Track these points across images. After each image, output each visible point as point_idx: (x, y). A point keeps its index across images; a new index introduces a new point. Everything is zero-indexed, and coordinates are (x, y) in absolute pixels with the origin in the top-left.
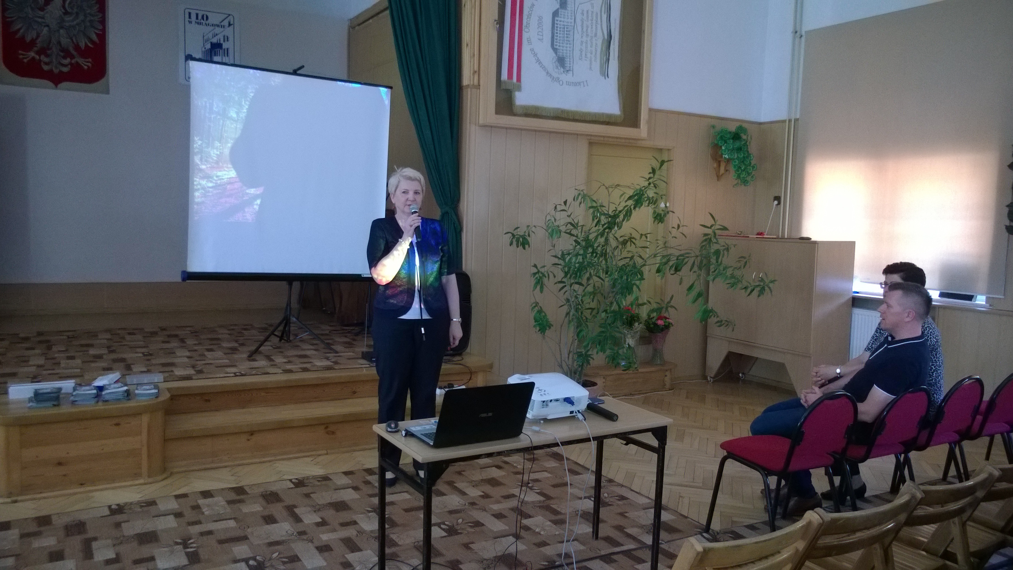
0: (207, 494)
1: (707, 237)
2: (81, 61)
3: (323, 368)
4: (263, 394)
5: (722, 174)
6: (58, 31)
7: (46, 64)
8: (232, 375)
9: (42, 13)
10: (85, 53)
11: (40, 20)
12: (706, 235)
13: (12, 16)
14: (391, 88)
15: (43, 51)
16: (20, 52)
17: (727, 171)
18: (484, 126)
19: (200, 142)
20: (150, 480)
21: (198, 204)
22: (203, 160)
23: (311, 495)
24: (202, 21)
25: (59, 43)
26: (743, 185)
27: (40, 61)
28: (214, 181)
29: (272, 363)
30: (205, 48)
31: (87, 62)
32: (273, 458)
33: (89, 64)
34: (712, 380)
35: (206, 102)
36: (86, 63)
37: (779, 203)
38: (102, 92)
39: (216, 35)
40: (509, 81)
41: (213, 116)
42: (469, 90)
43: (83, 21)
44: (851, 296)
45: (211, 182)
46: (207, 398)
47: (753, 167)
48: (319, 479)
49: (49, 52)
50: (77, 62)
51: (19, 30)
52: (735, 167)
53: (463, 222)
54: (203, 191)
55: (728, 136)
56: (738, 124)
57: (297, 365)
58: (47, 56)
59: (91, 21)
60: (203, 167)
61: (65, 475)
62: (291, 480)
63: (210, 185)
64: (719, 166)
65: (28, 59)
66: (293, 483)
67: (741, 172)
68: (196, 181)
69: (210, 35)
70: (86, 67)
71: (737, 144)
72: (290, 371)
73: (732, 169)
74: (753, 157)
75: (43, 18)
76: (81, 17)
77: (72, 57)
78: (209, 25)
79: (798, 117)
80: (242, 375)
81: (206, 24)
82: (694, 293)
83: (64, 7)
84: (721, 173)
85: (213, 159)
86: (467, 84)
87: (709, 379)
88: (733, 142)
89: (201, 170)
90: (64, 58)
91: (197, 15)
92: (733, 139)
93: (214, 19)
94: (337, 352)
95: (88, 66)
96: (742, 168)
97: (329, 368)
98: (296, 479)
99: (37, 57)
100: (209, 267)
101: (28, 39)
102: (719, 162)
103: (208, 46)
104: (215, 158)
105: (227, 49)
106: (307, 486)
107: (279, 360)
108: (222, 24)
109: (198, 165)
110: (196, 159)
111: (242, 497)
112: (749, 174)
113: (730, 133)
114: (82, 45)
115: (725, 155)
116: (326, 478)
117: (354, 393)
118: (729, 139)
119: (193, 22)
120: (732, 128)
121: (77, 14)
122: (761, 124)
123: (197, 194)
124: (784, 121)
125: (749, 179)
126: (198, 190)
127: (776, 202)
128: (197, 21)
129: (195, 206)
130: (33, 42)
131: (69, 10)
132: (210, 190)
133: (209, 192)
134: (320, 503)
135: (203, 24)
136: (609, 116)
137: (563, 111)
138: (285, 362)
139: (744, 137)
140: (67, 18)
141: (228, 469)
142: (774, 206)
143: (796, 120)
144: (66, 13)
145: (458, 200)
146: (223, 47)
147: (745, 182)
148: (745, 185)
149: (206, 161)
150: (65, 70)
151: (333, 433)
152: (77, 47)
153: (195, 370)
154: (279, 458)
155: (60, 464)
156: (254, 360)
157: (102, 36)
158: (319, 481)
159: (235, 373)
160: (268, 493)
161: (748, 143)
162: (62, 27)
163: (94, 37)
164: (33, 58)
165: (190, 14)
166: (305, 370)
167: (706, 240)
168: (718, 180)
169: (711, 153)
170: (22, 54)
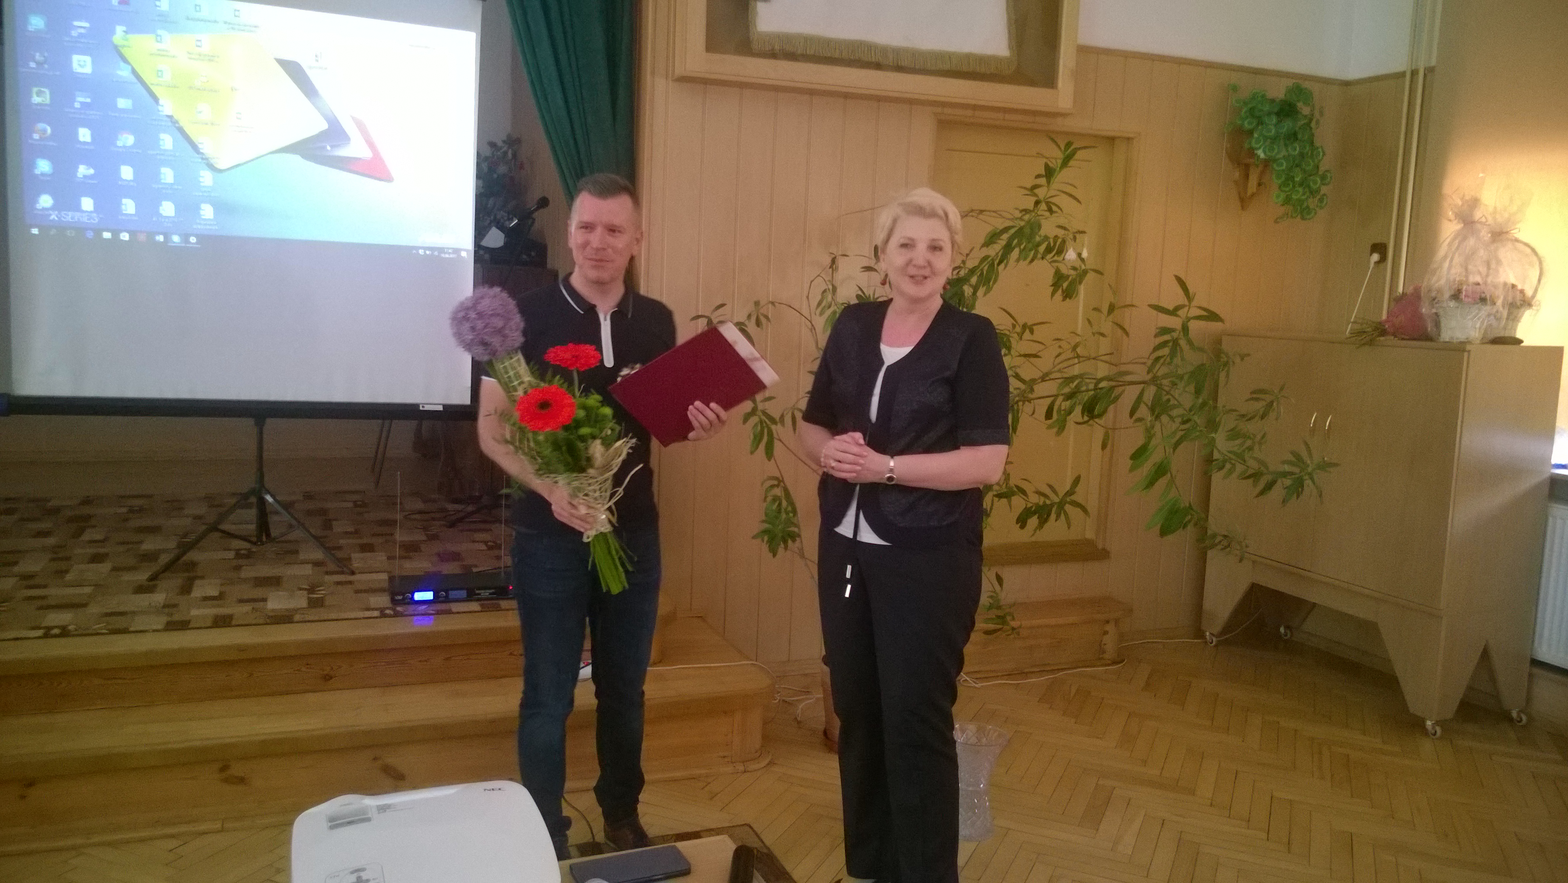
1: (1167, 337)
3: (272, 617)
5: (1253, 195)
12: (1164, 331)
17: (1262, 186)
18: (684, 79)
26: (1299, 218)
29: (178, 599)
34: (1214, 639)
37: (1383, 259)
44: (1546, 475)
47: (1323, 178)
52: (1278, 177)
55: (1267, 108)
56: (1290, 83)
57: (222, 606)
64: (1247, 176)
67: (1294, 187)
71: (1287, 125)
72: (183, 625)
73: (1274, 182)
74: (1324, 154)
79: (1433, 63)
82: (1147, 468)
84: (1249, 192)
87: (1208, 637)
88: (1279, 122)
92: (1278, 114)
94: (354, 571)
96: (1297, 179)
97: (283, 619)
102: (1247, 166)
107: (204, 590)
112: (1313, 193)
113: (1273, 101)
115: (1260, 150)
118: (1269, 114)
120: (1278, 91)
122: (1347, 84)
124: (1402, 75)
125: (1312, 203)
127: (1375, 257)
136: (982, 59)
137: (872, 47)
138: (205, 599)
139: (1306, 111)
142: (1372, 265)
143: (1429, 71)
147: (1304, 212)
148: (1303, 218)
151: (241, 780)
161: (1313, 125)
166: (223, 622)
167: (1164, 344)
168: (1243, 208)
169: (1227, 148)
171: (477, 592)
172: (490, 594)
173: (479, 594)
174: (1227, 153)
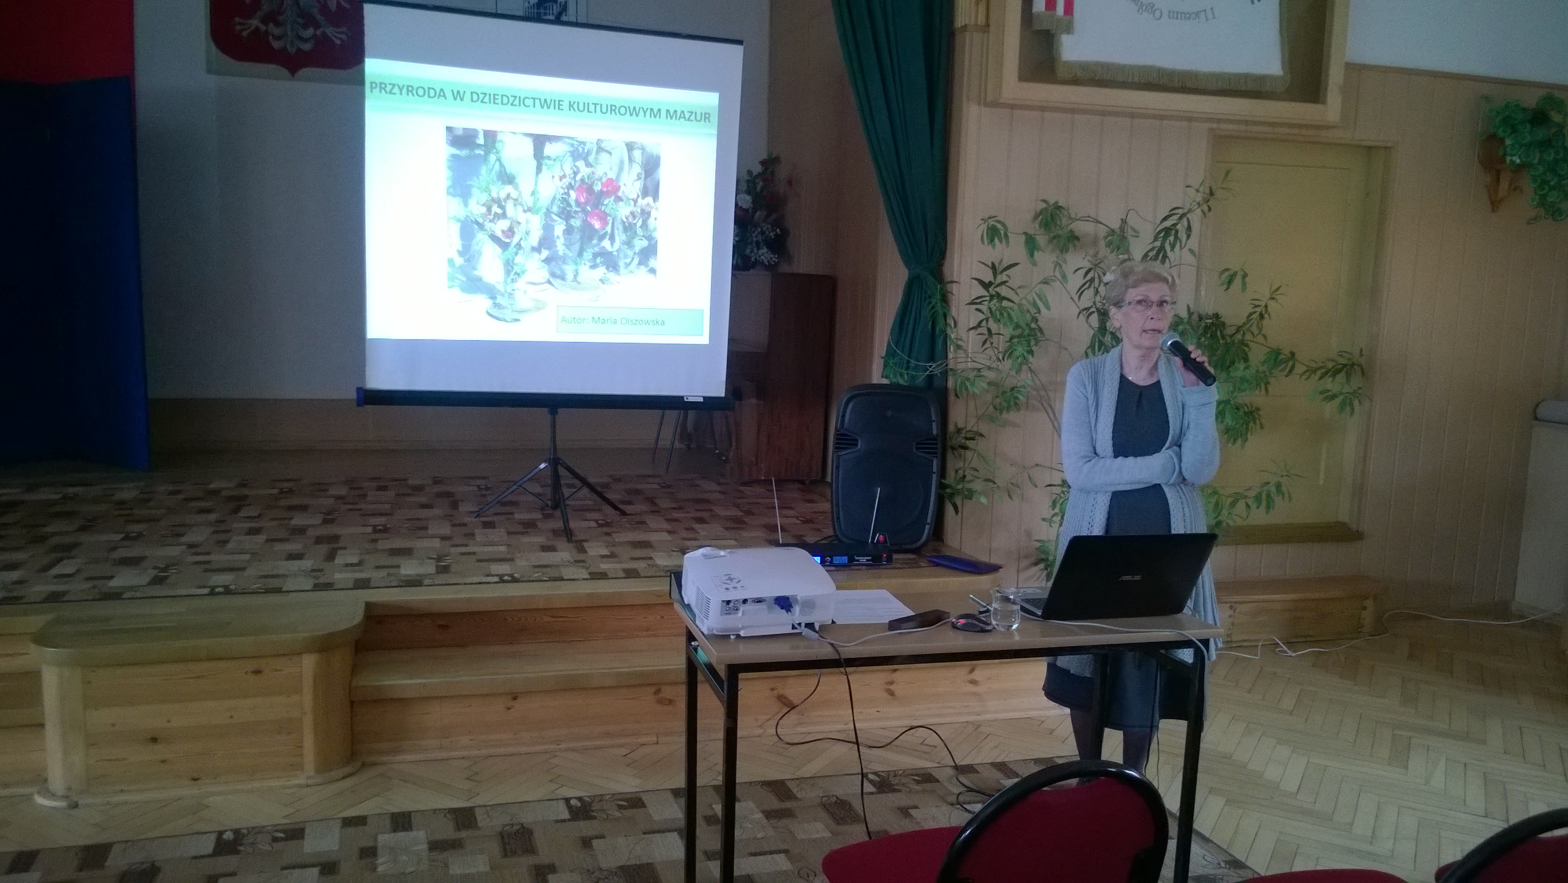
0: (402, 821)
5: (1504, 197)
7: (278, 38)
10: (336, 17)
16: (237, 19)
17: (1515, 189)
18: (997, 106)
25: (297, 2)
26: (1550, 220)
27: (267, 32)
29: (581, 557)
31: (342, 33)
33: (344, 37)
36: (337, 35)
40: (1049, 13)
42: (968, 35)
46: (443, 623)
49: (281, 18)
50: (324, 34)
52: (1534, 181)
55: (1521, 116)
56: (1542, 92)
57: (621, 562)
58: (278, 24)
61: (163, 761)
64: (1498, 180)
65: (249, 31)
66: (570, 808)
67: (1549, 191)
70: (338, 42)
71: (1541, 134)
72: (602, 576)
73: (1528, 184)
77: (317, 26)
84: (1500, 196)
86: (963, 24)
88: (1532, 129)
90: (305, 27)
92: (1531, 122)
95: (340, 39)
96: (1552, 183)
99: (263, 28)
102: (1498, 172)
106: (595, 817)
113: (1524, 110)
114: (332, 5)
115: (1512, 155)
118: (1522, 123)
120: (1531, 100)
125: (1565, 205)
130: (256, 2)
136: (1258, 79)
137: (1160, 71)
138: (603, 557)
139: (1556, 117)
145: (944, 255)
147: (1556, 212)
148: (1554, 220)
150: (307, 47)
151: (671, 702)
152: (324, 9)
153: (438, 567)
155: (154, 740)
156: (551, 549)
159: (501, 576)
160: (515, 828)
161: (1565, 131)
164: (257, 28)
166: (631, 574)
168: (1493, 211)
169: (1478, 155)
170: (240, 24)
174: (1478, 157)
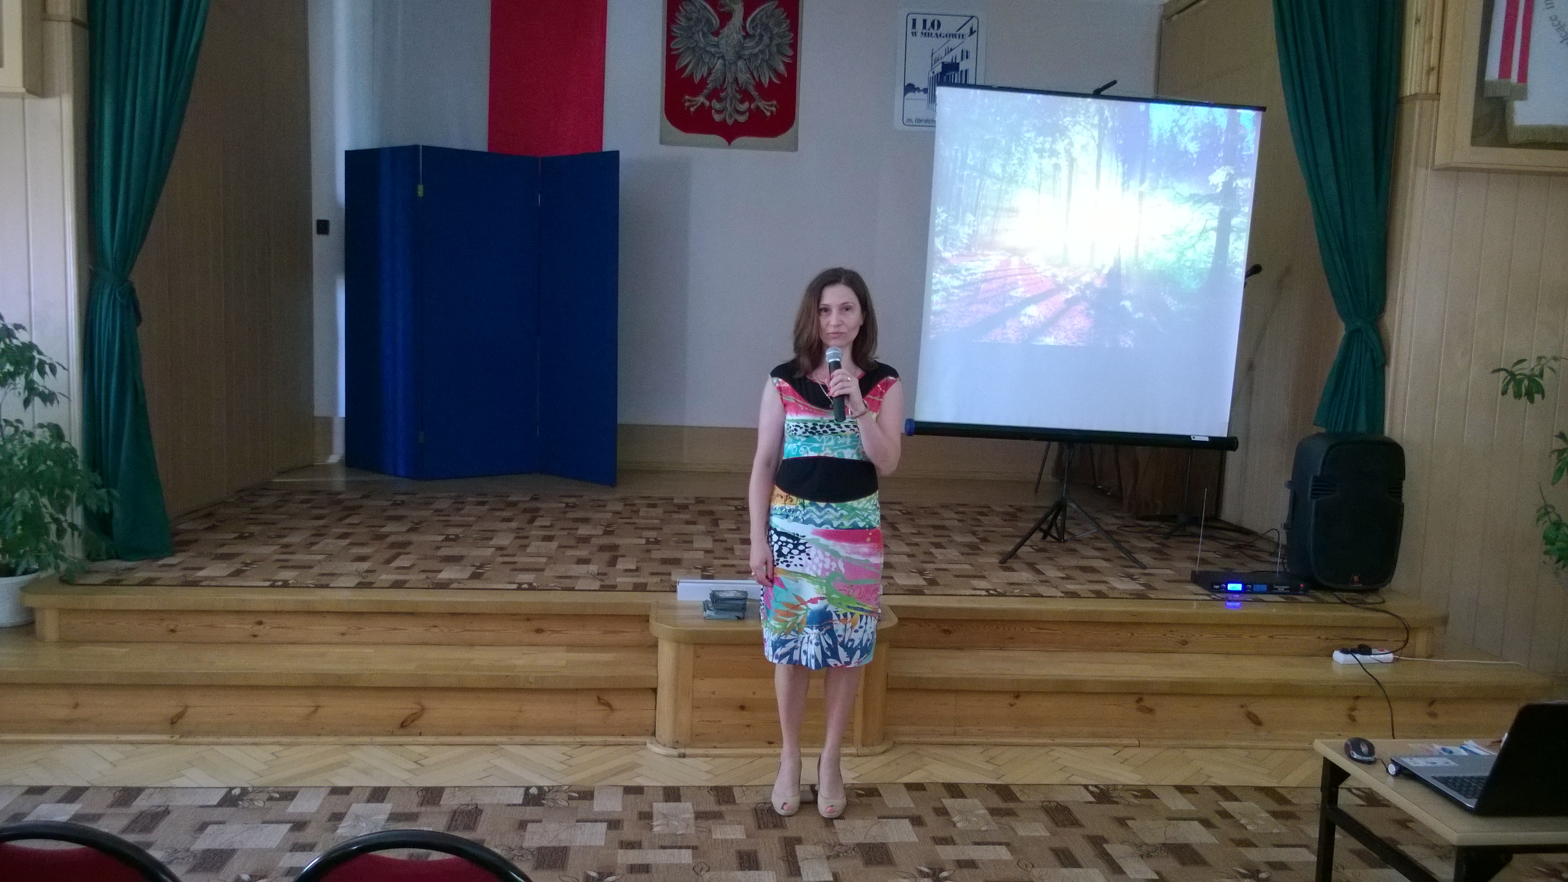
0: (954, 790)
2: (762, 104)
3: (1130, 594)
4: (1032, 630)
6: (736, 63)
7: (719, 112)
8: (984, 593)
9: (716, 39)
10: (767, 92)
11: (713, 50)
13: (678, 47)
14: (1262, 109)
15: (715, 94)
16: (687, 97)
18: (1446, 169)
19: (944, 216)
20: (866, 750)
21: (936, 314)
22: (948, 244)
23: (1129, 822)
24: (931, 30)
25: (736, 80)
27: (710, 108)
28: (962, 278)
29: (1041, 577)
30: (933, 73)
31: (771, 106)
32: (1049, 741)
33: (774, 109)
35: (957, 151)
36: (768, 108)
38: (788, 149)
39: (951, 50)
40: (1503, 81)
41: (966, 173)
42: (1418, 103)
43: (768, 46)
45: (958, 279)
46: (946, 628)
48: (1136, 793)
49: (722, 95)
50: (758, 108)
51: (686, 66)
53: (1390, 348)
54: (945, 294)
57: (1083, 584)
58: (720, 100)
59: (778, 45)
60: (947, 255)
61: (748, 726)
62: (1086, 787)
63: (956, 283)
65: (695, 107)
66: (1091, 793)
68: (935, 277)
69: (942, 52)
70: (768, 114)
72: (1073, 595)
75: (717, 46)
76: (766, 40)
77: (751, 99)
78: (940, 35)
80: (1000, 595)
81: (936, 34)
83: (744, 28)
85: (962, 242)
86: (1413, 93)
89: (943, 260)
90: (742, 102)
91: (925, 21)
93: (949, 25)
94: (1145, 568)
95: (771, 112)
97: (1140, 596)
98: (1096, 786)
99: (707, 103)
100: (947, 415)
101: (697, 78)
103: (939, 69)
104: (965, 241)
105: (966, 71)
106: (1117, 803)
107: (1052, 573)
108: (961, 32)
109: (939, 252)
110: (938, 243)
111: (1012, 805)
114: (765, 82)
116: (1146, 793)
117: (1185, 643)
119: (919, 34)
121: (761, 36)
123: (935, 298)
126: (937, 291)
128: (924, 31)
129: (932, 318)
130: (703, 81)
131: (751, 32)
132: (956, 291)
133: (953, 294)
134: (1147, 841)
135: (933, 35)
138: (1062, 578)
140: (749, 43)
141: (979, 749)
144: (747, 36)
145: (1382, 309)
146: (960, 69)
149: (952, 245)
150: (742, 119)
151: (1151, 711)
152: (759, 86)
153: (925, 579)
154: (1058, 741)
155: (742, 708)
156: (1010, 569)
157: (792, 67)
158: (1136, 797)
159: (987, 590)
160: (1053, 804)
162: (740, 57)
163: (782, 68)
164: (703, 104)
165: (914, 21)
166: (1099, 595)
170: (689, 101)
171: (1277, 587)
172: (1285, 589)
173: (1276, 589)
